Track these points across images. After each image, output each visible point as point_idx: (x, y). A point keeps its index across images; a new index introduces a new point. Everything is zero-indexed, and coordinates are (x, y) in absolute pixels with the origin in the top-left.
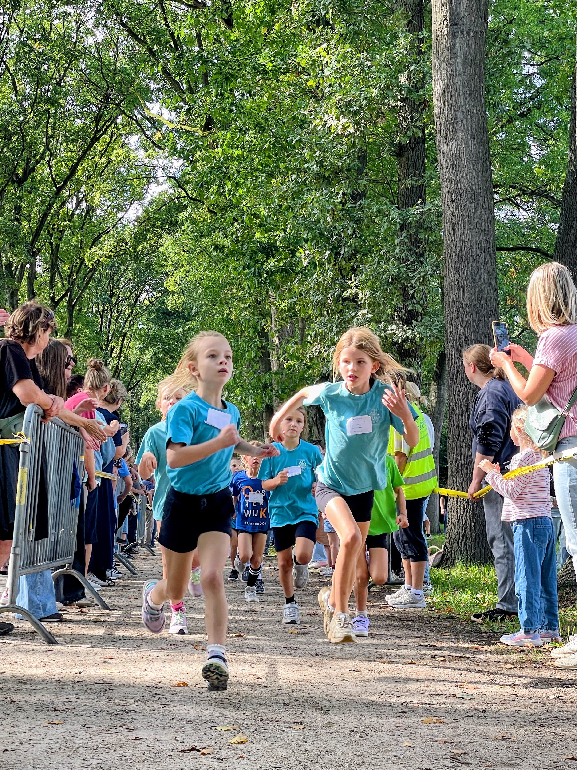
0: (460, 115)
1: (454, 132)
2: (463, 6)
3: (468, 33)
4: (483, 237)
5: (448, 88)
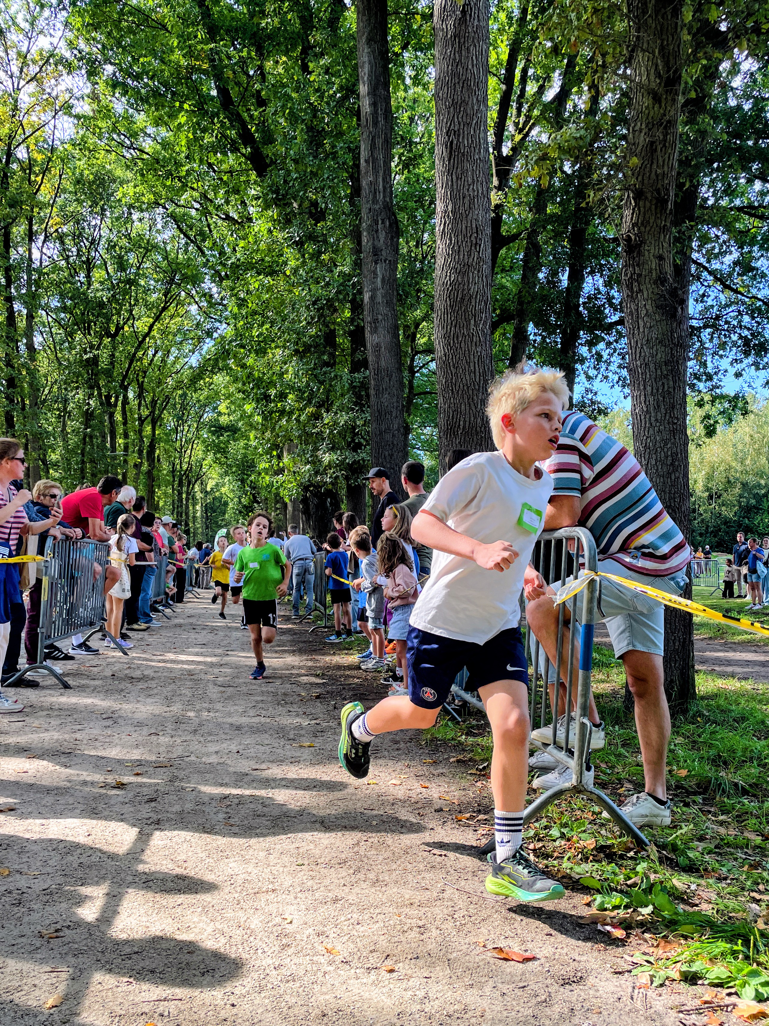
0: (380, 317)
1: (376, 328)
2: (382, 241)
3: (385, 261)
4: (395, 400)
5: (372, 298)
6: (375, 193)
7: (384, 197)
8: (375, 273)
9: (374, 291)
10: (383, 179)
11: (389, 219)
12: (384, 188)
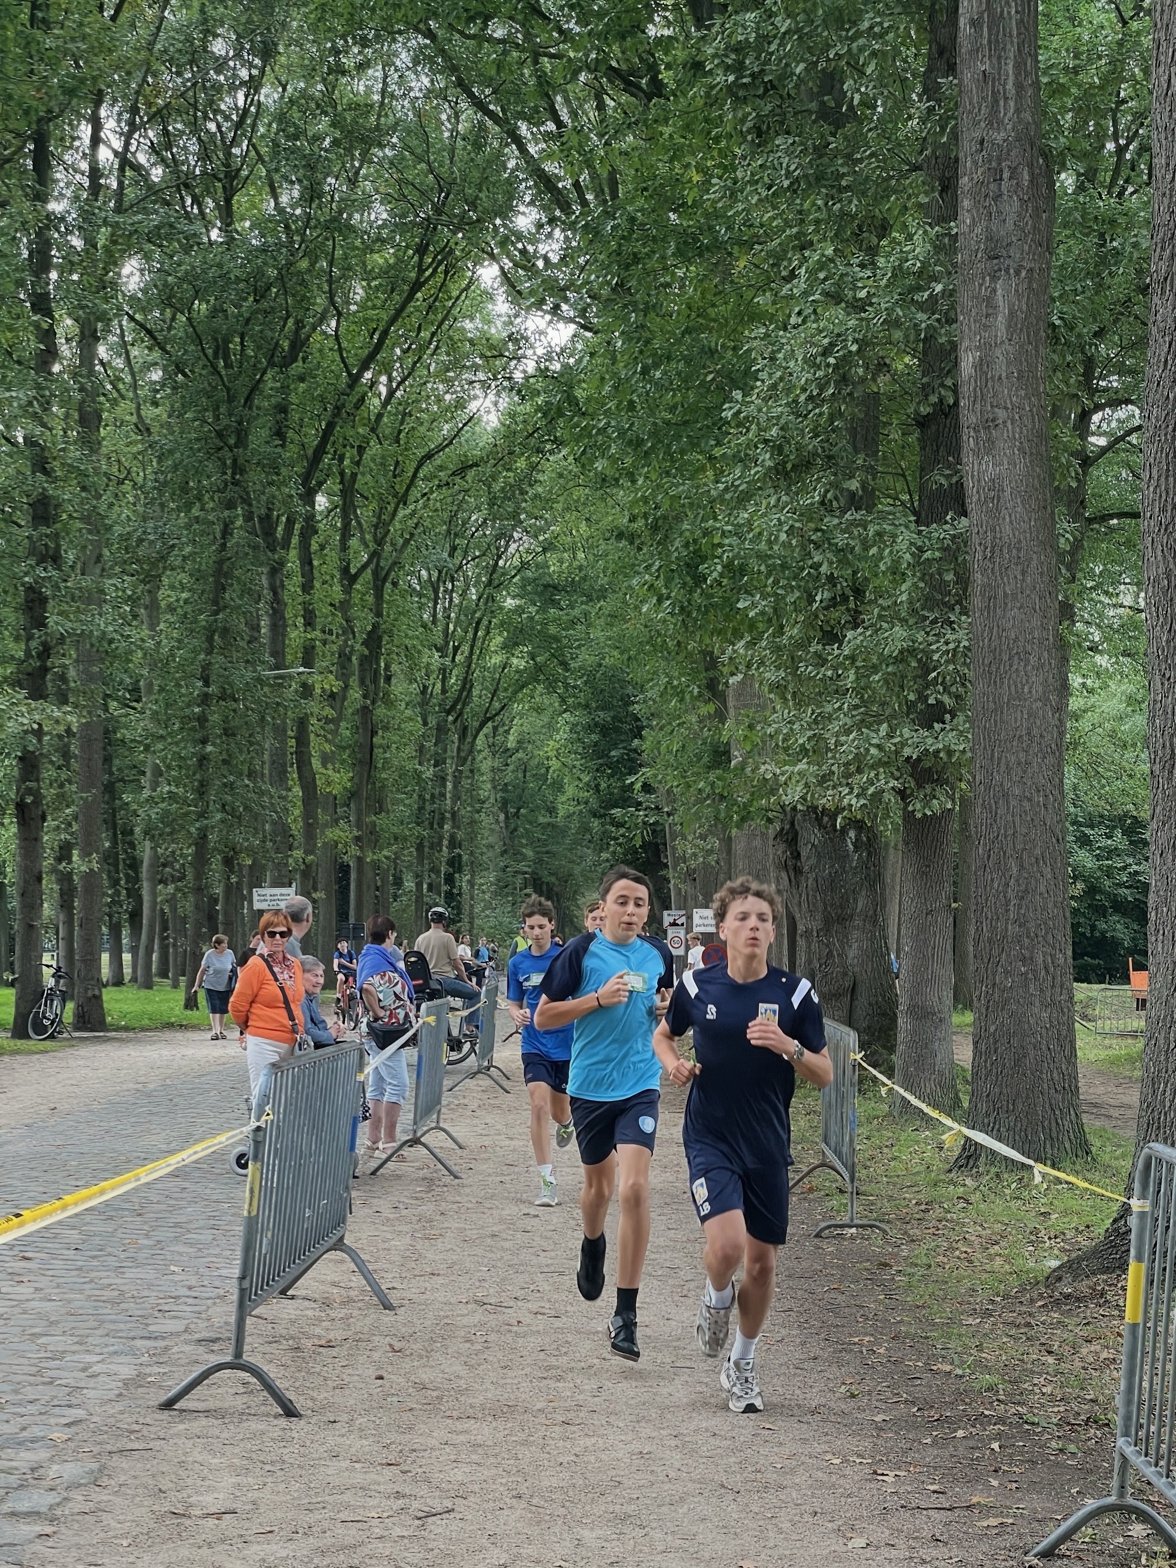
0: (1001, 414)
1: (990, 441)
2: (1010, 223)
3: (1017, 273)
5: (982, 365)
6: (996, 101)
7: (1018, 111)
8: (989, 301)
9: (987, 347)
10: (1018, 67)
11: (1031, 166)
12: (1019, 87)
